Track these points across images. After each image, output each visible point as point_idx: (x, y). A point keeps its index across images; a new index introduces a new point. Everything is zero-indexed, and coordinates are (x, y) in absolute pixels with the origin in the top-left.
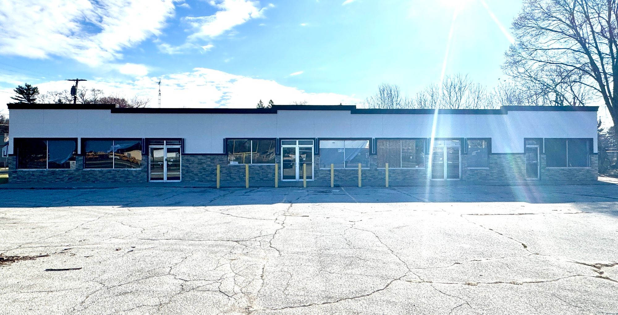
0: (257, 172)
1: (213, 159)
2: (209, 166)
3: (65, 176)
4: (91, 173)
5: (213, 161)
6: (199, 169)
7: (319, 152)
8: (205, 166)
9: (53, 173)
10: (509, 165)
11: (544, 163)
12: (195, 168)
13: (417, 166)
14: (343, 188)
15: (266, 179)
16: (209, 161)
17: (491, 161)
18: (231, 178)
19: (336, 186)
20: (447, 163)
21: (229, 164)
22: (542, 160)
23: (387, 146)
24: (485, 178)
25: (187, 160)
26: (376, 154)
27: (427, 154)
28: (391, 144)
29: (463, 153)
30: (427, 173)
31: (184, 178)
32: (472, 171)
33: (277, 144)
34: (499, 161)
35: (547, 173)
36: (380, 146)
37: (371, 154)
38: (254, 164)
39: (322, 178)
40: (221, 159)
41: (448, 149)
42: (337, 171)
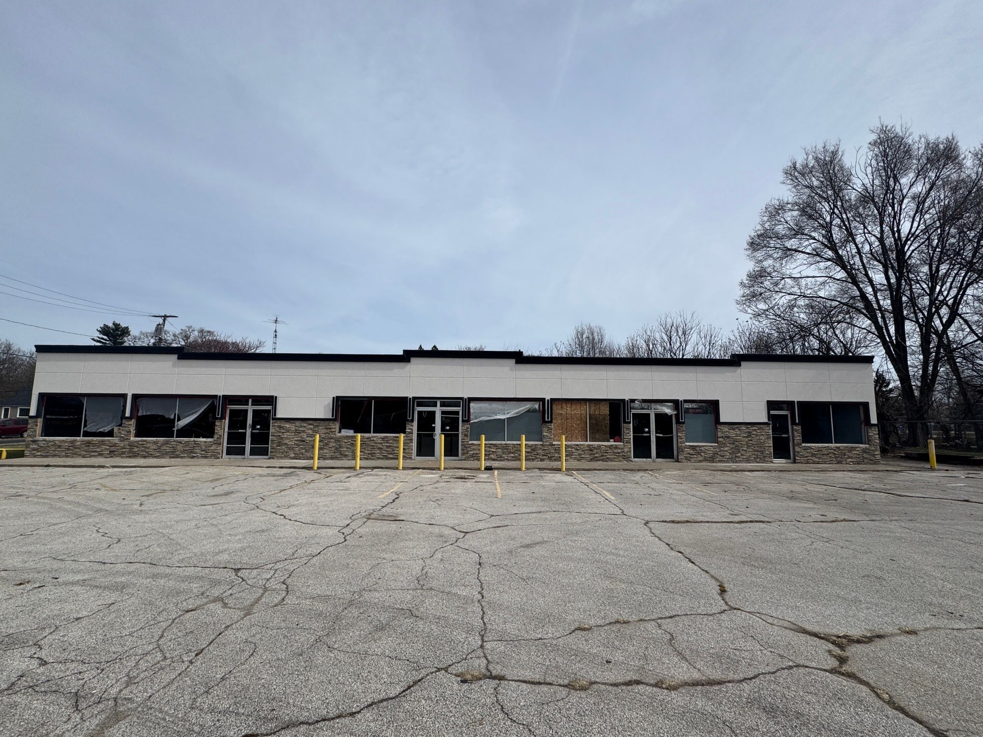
0: (380, 446)
1: (317, 425)
2: (311, 436)
4: (142, 445)
5: (317, 429)
7: (468, 417)
8: (305, 436)
9: (89, 443)
10: (747, 439)
11: (798, 437)
12: (290, 439)
13: (612, 440)
14: (496, 472)
15: (391, 456)
16: (311, 429)
17: (720, 434)
18: (341, 454)
19: (489, 469)
20: (656, 436)
21: (339, 434)
22: (796, 433)
23: (568, 410)
24: (712, 459)
25: (280, 427)
26: (551, 422)
27: (625, 422)
28: (574, 407)
29: (678, 422)
30: (626, 450)
31: (274, 454)
32: (693, 448)
33: (409, 405)
34: (732, 433)
35: (804, 453)
36: (557, 410)
37: (544, 422)
38: (376, 435)
39: (472, 456)
40: (328, 427)
41: (657, 415)
42: (495, 445)
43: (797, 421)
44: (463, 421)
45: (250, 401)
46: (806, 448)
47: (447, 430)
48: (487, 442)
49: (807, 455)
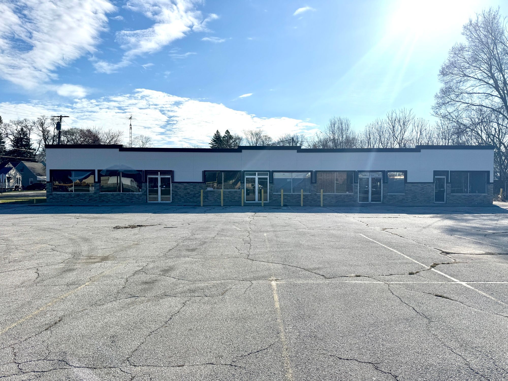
0: (227, 195)
1: (195, 186)
2: (192, 191)
3: (87, 198)
4: (105, 196)
5: (195, 187)
6: (185, 193)
7: (273, 181)
8: (189, 191)
9: (78, 195)
10: (421, 191)
11: (449, 190)
12: (181, 193)
13: (348, 192)
14: (289, 207)
15: (233, 201)
16: (192, 187)
17: (406, 189)
19: (285, 206)
20: (372, 190)
21: (207, 190)
22: (448, 187)
23: (325, 176)
24: (402, 202)
25: (176, 186)
26: (316, 183)
27: (355, 183)
28: (328, 175)
29: (384, 182)
30: (355, 197)
31: (174, 200)
32: (392, 196)
33: (242, 175)
34: (413, 188)
35: (451, 198)
36: (319, 177)
37: (312, 183)
38: (225, 190)
39: (275, 200)
40: (201, 186)
41: (372, 179)
42: (286, 195)
43: (449, 182)
44: (270, 183)
45: (159, 173)
46: (453, 196)
49: (453, 199)
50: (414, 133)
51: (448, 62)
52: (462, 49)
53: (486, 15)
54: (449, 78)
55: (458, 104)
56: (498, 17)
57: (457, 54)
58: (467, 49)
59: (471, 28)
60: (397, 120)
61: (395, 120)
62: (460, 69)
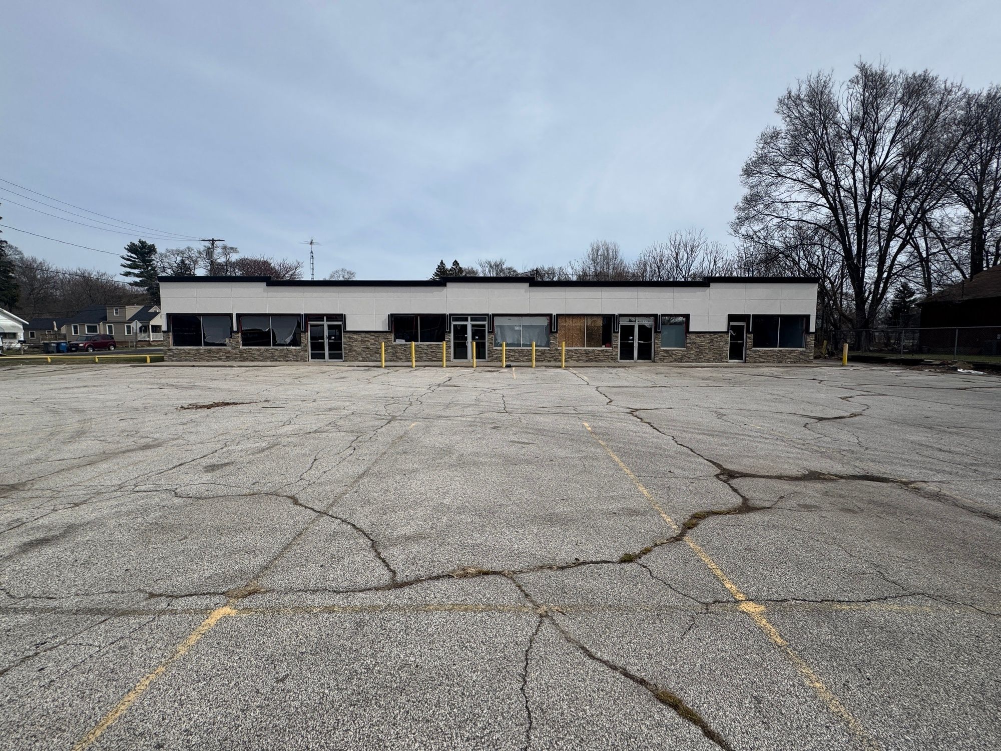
0: (426, 351)
2: (374, 344)
3: (222, 355)
4: (248, 351)
5: (377, 339)
6: (363, 348)
7: (493, 329)
8: (369, 344)
9: (209, 351)
10: (709, 345)
11: (750, 342)
12: (358, 347)
13: (604, 346)
14: (514, 368)
15: (435, 359)
16: (373, 339)
17: (688, 341)
18: (397, 358)
19: (507, 366)
20: (638, 343)
21: (394, 343)
22: (748, 339)
23: (570, 323)
24: (680, 360)
25: (349, 338)
26: (557, 332)
27: (614, 332)
28: (575, 320)
29: (656, 332)
30: (614, 353)
31: (347, 358)
32: (666, 351)
33: (447, 321)
34: (698, 340)
35: (753, 355)
36: (562, 323)
37: (551, 332)
38: (422, 343)
39: (496, 358)
40: (386, 337)
41: (640, 326)
42: (513, 350)
43: (751, 331)
44: (489, 332)
45: (325, 318)
46: (755, 352)
47: (477, 339)
48: (507, 348)
49: (755, 356)
50: (706, 263)
51: (754, 156)
52: (776, 135)
53: (813, 81)
54: (755, 180)
55: (769, 218)
56: (831, 84)
57: (768, 144)
58: (783, 134)
59: (790, 102)
60: (682, 244)
61: (679, 245)
62: (773, 167)
